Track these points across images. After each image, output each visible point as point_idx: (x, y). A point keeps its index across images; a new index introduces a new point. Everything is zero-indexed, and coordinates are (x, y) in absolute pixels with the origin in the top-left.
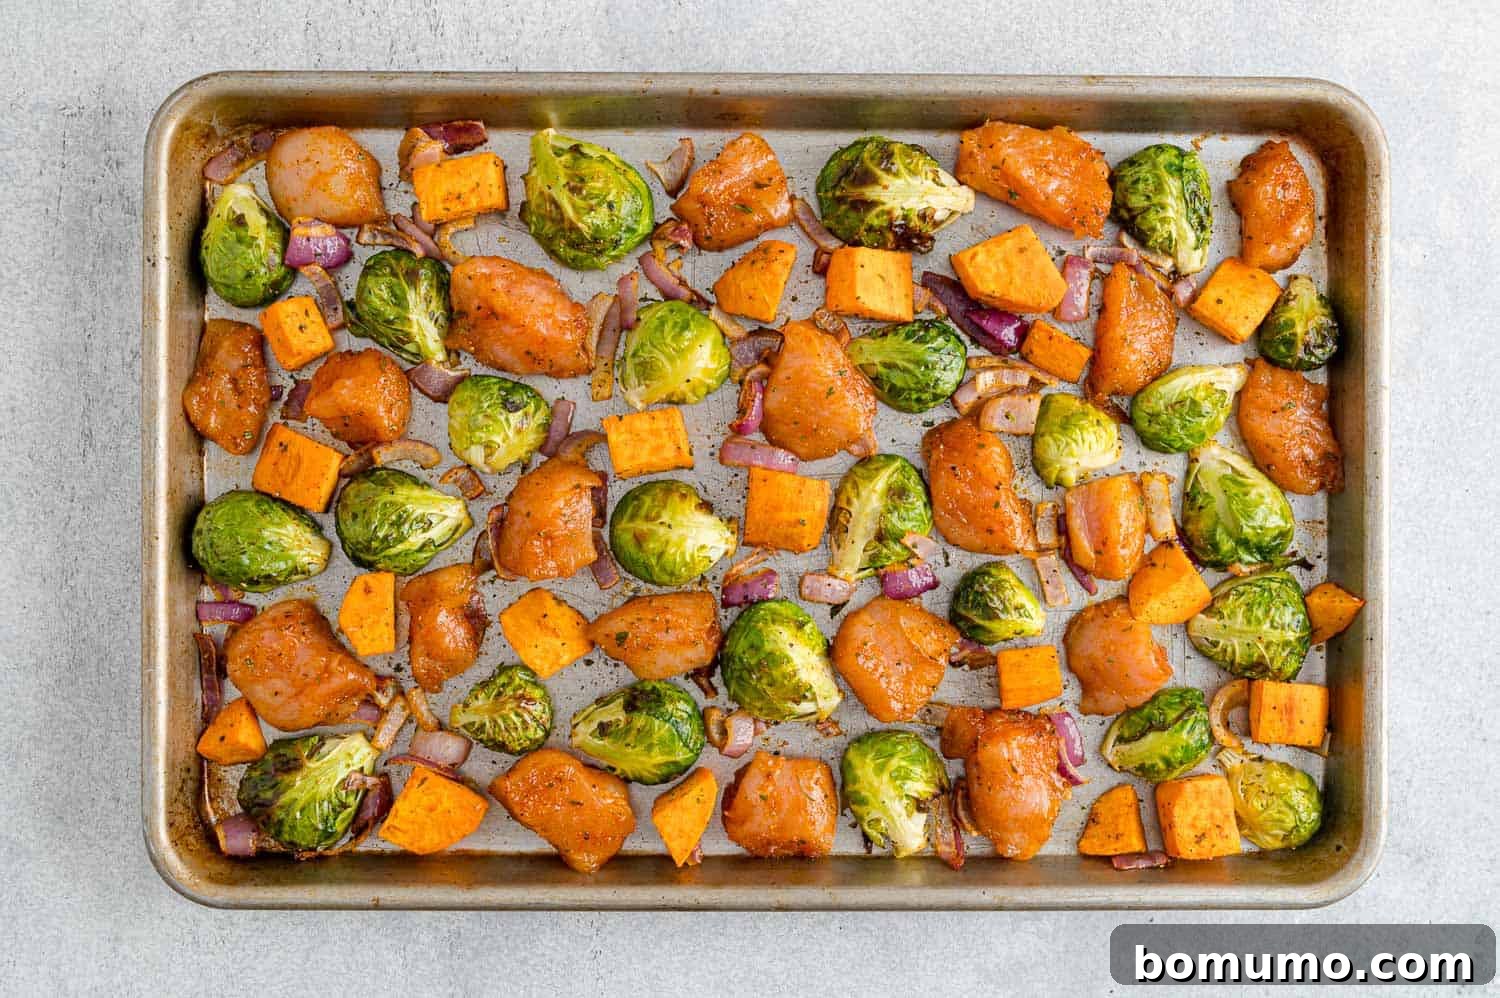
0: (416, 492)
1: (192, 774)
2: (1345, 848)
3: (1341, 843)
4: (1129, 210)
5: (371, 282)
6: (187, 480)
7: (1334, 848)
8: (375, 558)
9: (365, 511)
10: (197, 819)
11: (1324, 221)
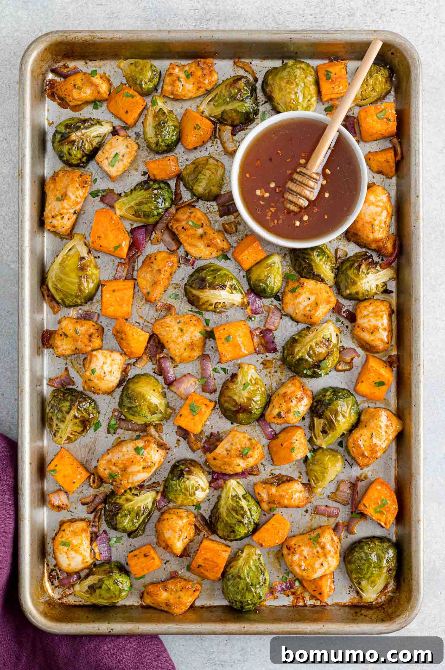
0: (222, 502)
1: (358, 611)
2: (392, 51)
3: (390, 53)
4: (83, 157)
5: (119, 526)
6: (216, 614)
7: (393, 56)
8: (252, 523)
9: (231, 527)
10: (380, 608)
11: (88, 61)
